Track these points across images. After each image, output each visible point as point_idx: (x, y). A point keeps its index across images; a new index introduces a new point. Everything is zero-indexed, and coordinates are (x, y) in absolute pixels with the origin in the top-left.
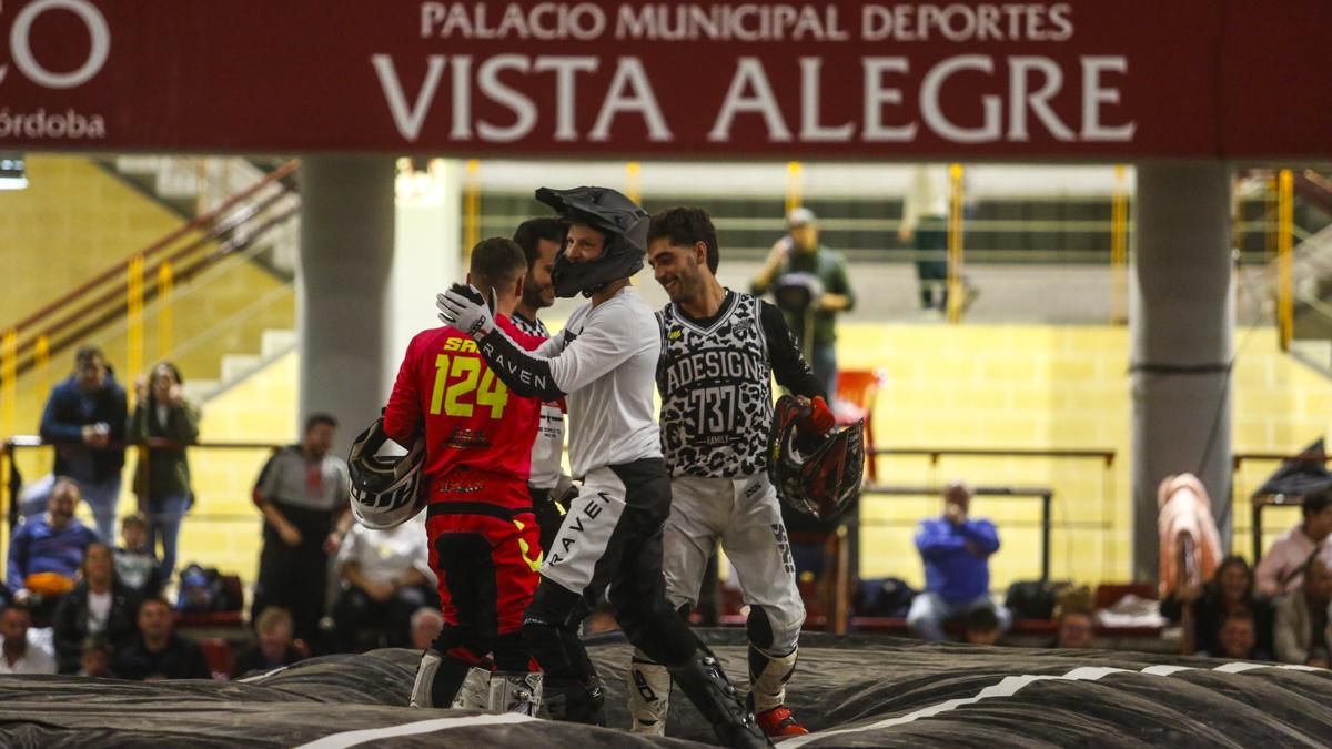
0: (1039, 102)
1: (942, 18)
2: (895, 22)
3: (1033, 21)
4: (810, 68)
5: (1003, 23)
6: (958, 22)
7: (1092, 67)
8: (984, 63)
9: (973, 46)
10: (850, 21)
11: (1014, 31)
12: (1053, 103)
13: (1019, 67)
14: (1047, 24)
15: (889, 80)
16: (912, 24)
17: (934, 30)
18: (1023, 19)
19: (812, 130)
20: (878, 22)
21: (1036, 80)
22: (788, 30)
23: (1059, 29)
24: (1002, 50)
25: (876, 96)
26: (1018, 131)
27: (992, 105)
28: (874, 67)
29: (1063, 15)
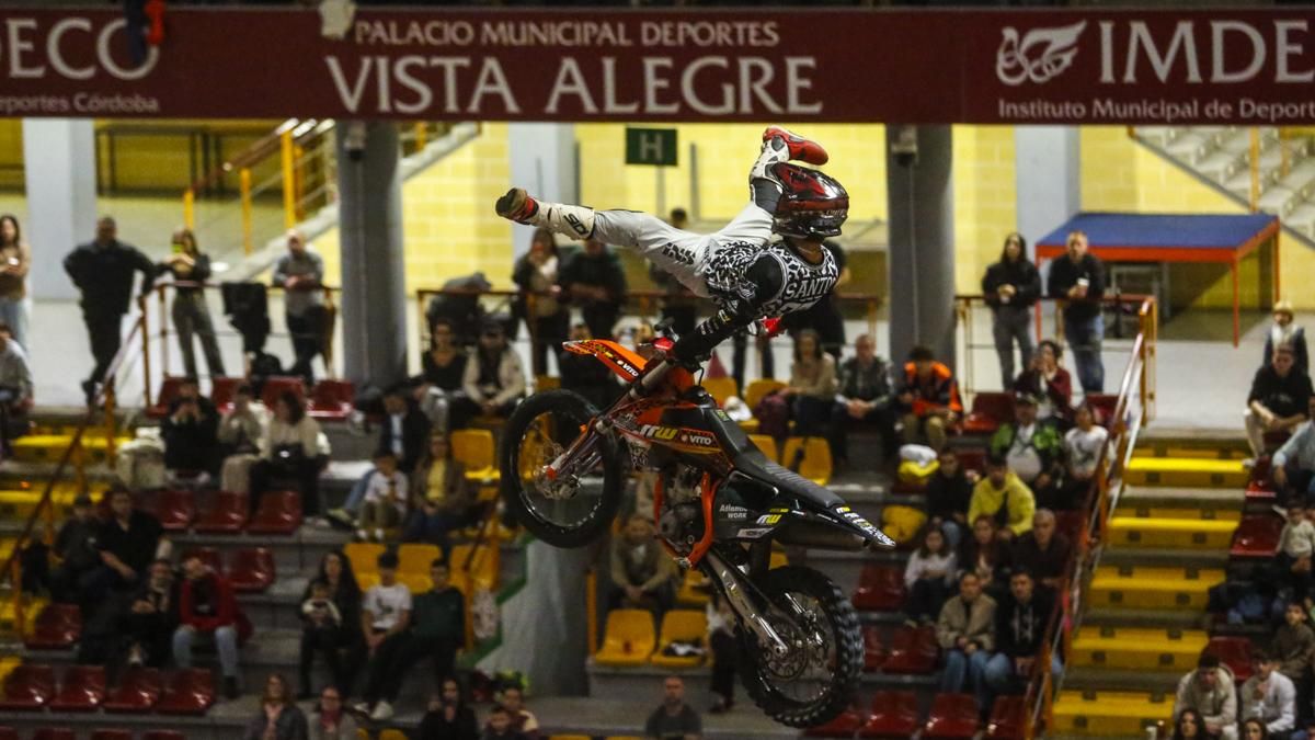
0: (759, 88)
1: (693, 31)
2: (663, 33)
3: (753, 33)
4: (609, 64)
5: (734, 34)
6: (704, 34)
7: (793, 64)
8: (722, 62)
9: (715, 50)
10: (633, 33)
11: (741, 40)
12: (768, 88)
13: (745, 64)
14: (762, 35)
15: (660, 72)
16: (674, 35)
17: (689, 39)
18: (746, 32)
19: (611, 106)
20: (651, 34)
21: (756, 73)
22: (593, 39)
23: (770, 38)
24: (733, 52)
25: (652, 83)
26: (746, 107)
27: (729, 90)
28: (650, 64)
29: (772, 29)
